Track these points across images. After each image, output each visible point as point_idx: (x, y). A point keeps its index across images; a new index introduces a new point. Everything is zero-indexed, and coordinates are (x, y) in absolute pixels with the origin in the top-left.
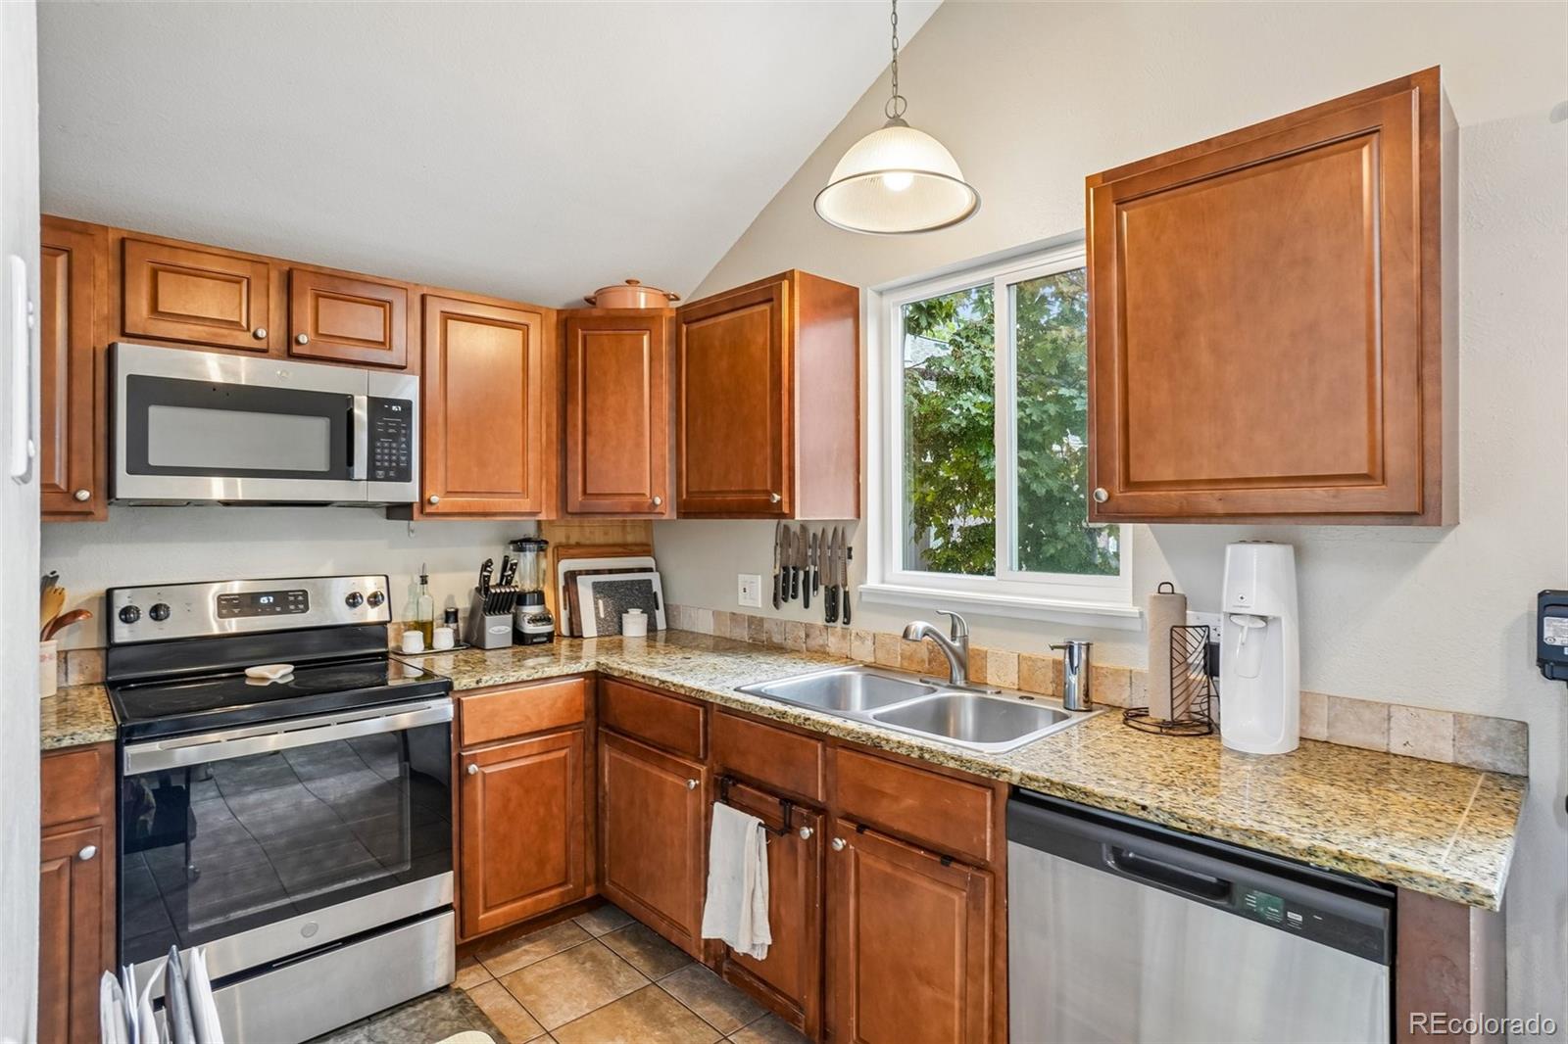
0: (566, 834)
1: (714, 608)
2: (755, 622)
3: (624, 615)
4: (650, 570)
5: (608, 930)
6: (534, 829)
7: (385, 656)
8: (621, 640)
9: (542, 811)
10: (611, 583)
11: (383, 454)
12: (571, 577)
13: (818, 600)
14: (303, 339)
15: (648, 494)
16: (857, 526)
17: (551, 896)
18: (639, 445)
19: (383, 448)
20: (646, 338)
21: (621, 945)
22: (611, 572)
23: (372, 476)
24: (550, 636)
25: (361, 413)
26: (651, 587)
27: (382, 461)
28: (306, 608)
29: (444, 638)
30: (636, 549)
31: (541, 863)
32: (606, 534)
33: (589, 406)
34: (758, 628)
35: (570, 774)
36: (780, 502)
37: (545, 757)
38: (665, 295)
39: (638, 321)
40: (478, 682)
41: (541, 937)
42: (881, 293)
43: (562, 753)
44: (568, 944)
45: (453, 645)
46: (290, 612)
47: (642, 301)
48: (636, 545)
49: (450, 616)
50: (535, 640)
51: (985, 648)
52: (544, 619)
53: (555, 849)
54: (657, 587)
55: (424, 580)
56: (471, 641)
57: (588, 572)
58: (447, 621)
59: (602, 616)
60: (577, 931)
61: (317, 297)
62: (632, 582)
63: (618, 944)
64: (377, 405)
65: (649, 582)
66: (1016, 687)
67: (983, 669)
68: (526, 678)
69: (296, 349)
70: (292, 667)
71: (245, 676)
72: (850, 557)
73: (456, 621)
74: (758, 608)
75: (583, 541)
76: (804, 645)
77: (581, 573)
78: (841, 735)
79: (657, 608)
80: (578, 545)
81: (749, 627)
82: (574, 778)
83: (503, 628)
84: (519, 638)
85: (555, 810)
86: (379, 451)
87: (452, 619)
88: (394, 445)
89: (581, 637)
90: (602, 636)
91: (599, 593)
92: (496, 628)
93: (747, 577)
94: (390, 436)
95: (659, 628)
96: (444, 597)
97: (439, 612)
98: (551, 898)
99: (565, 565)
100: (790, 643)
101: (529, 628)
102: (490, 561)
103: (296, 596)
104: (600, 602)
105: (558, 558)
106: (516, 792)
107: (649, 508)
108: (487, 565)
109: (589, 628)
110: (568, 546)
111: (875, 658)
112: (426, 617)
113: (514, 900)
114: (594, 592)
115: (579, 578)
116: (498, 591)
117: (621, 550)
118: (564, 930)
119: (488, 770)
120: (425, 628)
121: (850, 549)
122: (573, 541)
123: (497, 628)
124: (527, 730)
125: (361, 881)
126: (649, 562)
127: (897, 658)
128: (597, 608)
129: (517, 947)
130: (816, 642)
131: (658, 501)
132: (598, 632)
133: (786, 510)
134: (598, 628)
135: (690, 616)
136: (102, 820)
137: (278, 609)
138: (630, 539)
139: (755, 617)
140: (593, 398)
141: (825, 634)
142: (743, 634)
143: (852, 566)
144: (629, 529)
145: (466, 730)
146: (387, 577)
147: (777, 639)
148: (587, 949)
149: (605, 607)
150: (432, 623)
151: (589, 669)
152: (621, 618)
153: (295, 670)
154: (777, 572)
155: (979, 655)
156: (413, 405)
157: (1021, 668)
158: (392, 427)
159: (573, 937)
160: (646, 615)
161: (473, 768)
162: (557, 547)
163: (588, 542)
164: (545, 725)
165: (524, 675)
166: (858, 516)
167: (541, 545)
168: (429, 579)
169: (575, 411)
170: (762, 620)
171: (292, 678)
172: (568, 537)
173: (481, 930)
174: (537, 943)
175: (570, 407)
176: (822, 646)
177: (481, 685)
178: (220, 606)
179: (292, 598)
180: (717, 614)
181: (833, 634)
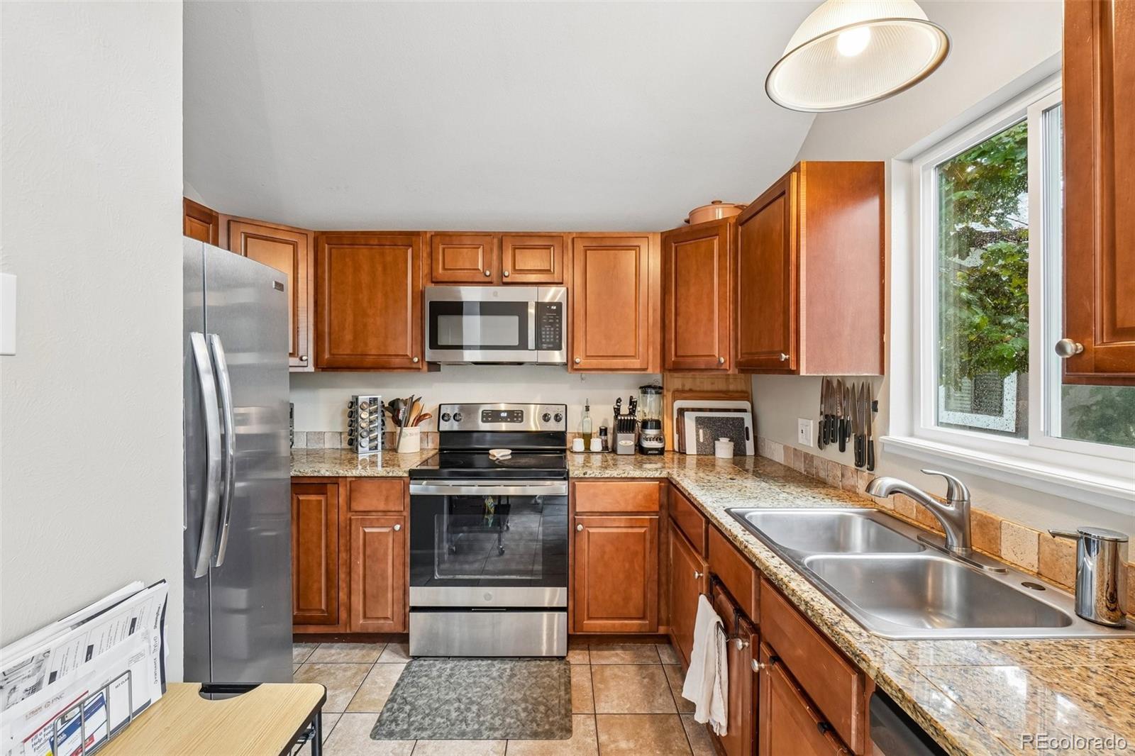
0: (644, 584)
1: (785, 444)
2: (808, 458)
3: (716, 442)
4: (745, 411)
5: (673, 661)
6: (621, 576)
7: (564, 451)
8: (715, 459)
9: (627, 565)
10: (710, 419)
11: (546, 335)
12: (681, 412)
13: (850, 445)
14: (506, 274)
15: (717, 356)
16: (882, 382)
17: (633, 624)
18: (711, 320)
19: (546, 331)
20: (716, 242)
21: (675, 676)
22: (711, 410)
23: (538, 348)
24: (661, 452)
25: (532, 311)
26: (743, 423)
27: (545, 338)
28: (522, 421)
29: (596, 445)
30: (736, 395)
31: (627, 599)
32: (712, 384)
33: (679, 296)
34: (810, 463)
35: (648, 545)
36: (787, 360)
37: (630, 530)
38: (736, 207)
39: (713, 229)
40: (584, 474)
41: (630, 649)
42: (910, 161)
43: (643, 530)
44: (643, 660)
45: (601, 449)
46: (514, 422)
47: (720, 214)
48: (737, 392)
49: (604, 431)
50: (649, 452)
51: (1001, 519)
52: (659, 439)
53: (636, 593)
54: (748, 423)
55: (587, 409)
56: (610, 449)
57: (693, 410)
58: (600, 435)
59: (701, 440)
60: (653, 654)
61: (515, 249)
62: (728, 419)
63: (673, 675)
64: (540, 306)
65: (742, 419)
66: (1036, 570)
67: (994, 541)
68: (616, 476)
69: (505, 280)
70: (510, 451)
71: (489, 454)
72: (876, 410)
73: (606, 434)
74: (811, 447)
75: (694, 388)
76: (840, 484)
77: (688, 410)
78: (762, 568)
79: (748, 439)
80: (691, 390)
81: (805, 462)
82: (651, 548)
83: (628, 442)
84: (641, 450)
85: (637, 568)
86: (544, 333)
87: (603, 433)
88: (552, 329)
89: (685, 453)
90: (700, 455)
91: (700, 424)
92: (623, 442)
93: (805, 421)
94: (551, 324)
95: (748, 454)
96: (602, 420)
97: (596, 430)
98: (633, 625)
99: (679, 404)
100: (830, 480)
101: (646, 444)
102: (619, 399)
103: (518, 413)
104: (701, 431)
105: (674, 399)
106: (609, 548)
107: (717, 365)
108: (619, 400)
109: (691, 448)
110: (683, 391)
111: (894, 506)
112: (588, 431)
113: (607, 618)
114: (696, 423)
115: (686, 413)
116: (629, 418)
117: (724, 396)
118: (647, 650)
119: (591, 530)
120: (587, 438)
121: (876, 403)
122: (687, 388)
123: (626, 442)
124: (617, 510)
125: (518, 577)
126: (746, 405)
127: (912, 509)
128: (698, 435)
129: (614, 649)
130: (849, 481)
131: (722, 360)
132: (697, 451)
133: (793, 367)
134: (698, 449)
135: (771, 447)
136: (405, 514)
137: (509, 420)
138: (732, 387)
139: (809, 454)
140: (682, 290)
141: (856, 476)
142: (800, 466)
143: (878, 419)
144: (731, 380)
145: (578, 502)
146: (566, 406)
147: (822, 474)
148: (653, 669)
149: (705, 435)
150: (591, 434)
151: (662, 476)
152: (714, 444)
153: (512, 454)
154: (822, 419)
155: (993, 524)
156: (563, 305)
157: (1042, 549)
158: (551, 319)
159: (649, 657)
160: (732, 443)
161: (580, 527)
162: (677, 391)
163: (698, 389)
164: (630, 509)
165: (615, 473)
166: (882, 372)
167: (659, 390)
168: (590, 408)
169: (670, 300)
170: (812, 456)
171: (510, 457)
172: (683, 385)
173: (584, 630)
174: (627, 652)
175: (667, 297)
176: (853, 486)
177: (586, 476)
178: (483, 417)
179: (515, 415)
180: (786, 448)
181: (861, 478)
